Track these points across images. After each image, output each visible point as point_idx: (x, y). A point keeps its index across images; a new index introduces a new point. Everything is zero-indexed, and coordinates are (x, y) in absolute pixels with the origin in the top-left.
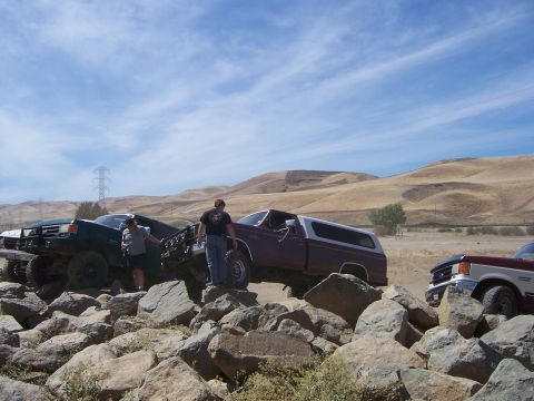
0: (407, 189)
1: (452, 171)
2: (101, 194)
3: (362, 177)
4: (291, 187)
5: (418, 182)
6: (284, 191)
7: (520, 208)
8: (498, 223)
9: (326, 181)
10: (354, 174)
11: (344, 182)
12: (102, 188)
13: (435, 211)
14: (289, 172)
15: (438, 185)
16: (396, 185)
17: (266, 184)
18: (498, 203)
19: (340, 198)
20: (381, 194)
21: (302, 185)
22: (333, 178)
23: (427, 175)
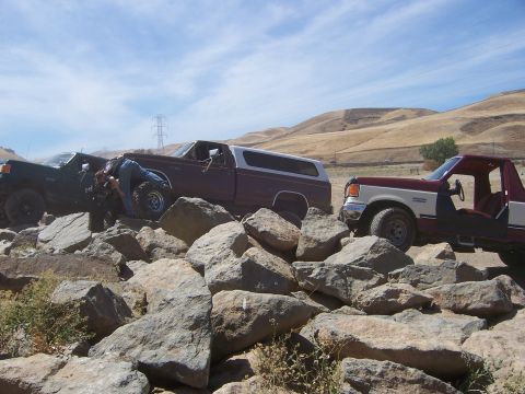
0: (466, 122)
1: (512, 103)
2: (160, 141)
3: (421, 113)
4: (350, 126)
5: (478, 115)
6: (343, 130)
9: (384, 118)
10: (412, 110)
11: (403, 118)
12: (160, 135)
13: (493, 144)
14: (347, 111)
15: (497, 118)
16: (454, 119)
17: (324, 124)
19: (397, 135)
20: (439, 129)
21: (361, 123)
22: (391, 115)
23: (487, 108)
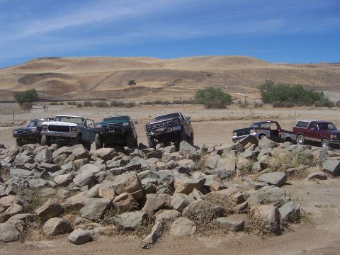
7: (92, 89)
8: (81, 98)
15: (40, 75)
18: (79, 86)
